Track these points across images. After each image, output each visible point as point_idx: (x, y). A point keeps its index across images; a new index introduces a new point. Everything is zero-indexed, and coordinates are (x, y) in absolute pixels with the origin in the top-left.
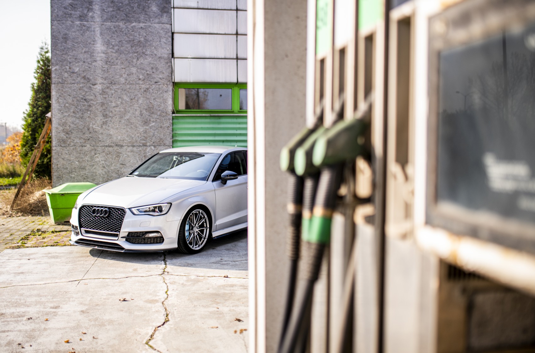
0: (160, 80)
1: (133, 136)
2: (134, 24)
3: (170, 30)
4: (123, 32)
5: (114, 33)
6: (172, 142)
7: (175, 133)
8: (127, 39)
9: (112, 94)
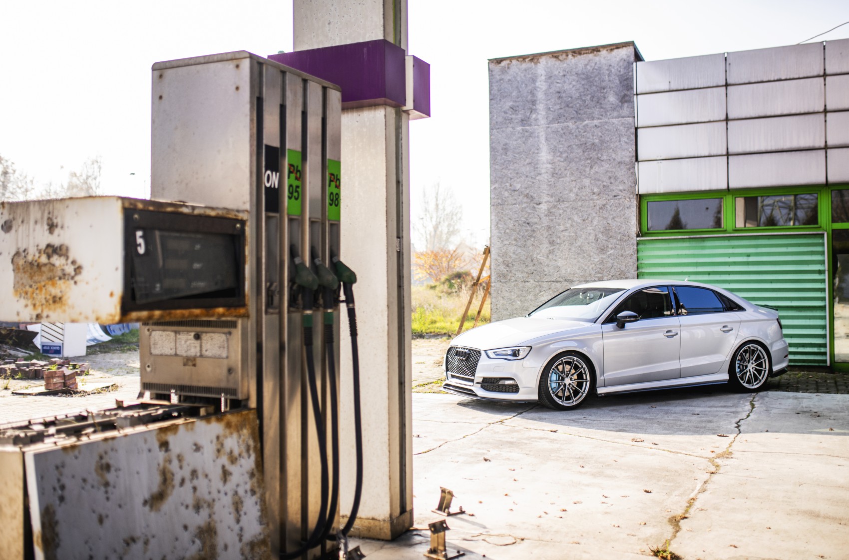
0: (620, 192)
1: (586, 268)
2: (586, 122)
3: (633, 124)
4: (572, 134)
5: (561, 136)
6: (636, 275)
7: (641, 263)
8: (578, 143)
9: (560, 215)
